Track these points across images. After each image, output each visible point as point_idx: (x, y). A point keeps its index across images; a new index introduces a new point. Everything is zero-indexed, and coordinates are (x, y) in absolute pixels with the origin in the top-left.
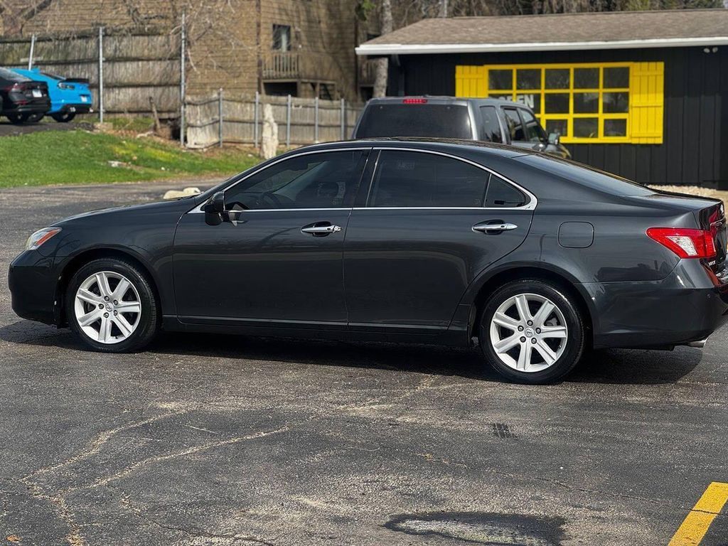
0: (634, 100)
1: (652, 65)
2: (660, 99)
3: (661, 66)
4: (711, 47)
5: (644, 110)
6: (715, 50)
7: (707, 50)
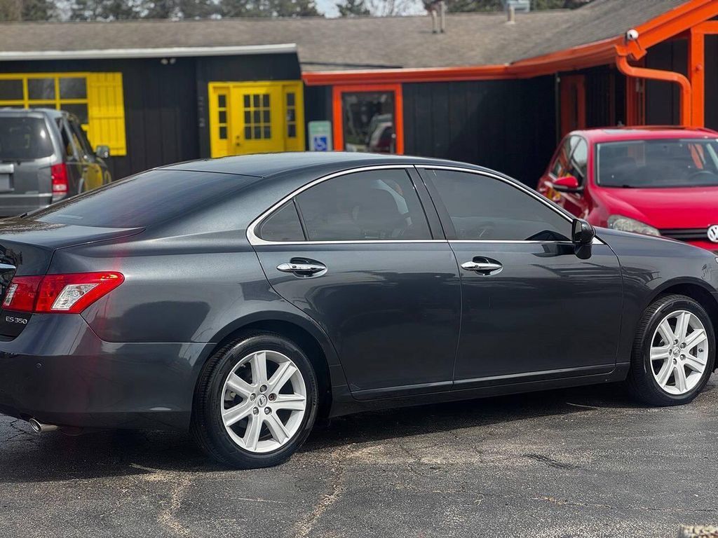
0: (93, 112)
1: (110, 76)
2: (120, 111)
3: (118, 77)
4: (168, 58)
5: (104, 122)
6: (172, 61)
7: (164, 62)
